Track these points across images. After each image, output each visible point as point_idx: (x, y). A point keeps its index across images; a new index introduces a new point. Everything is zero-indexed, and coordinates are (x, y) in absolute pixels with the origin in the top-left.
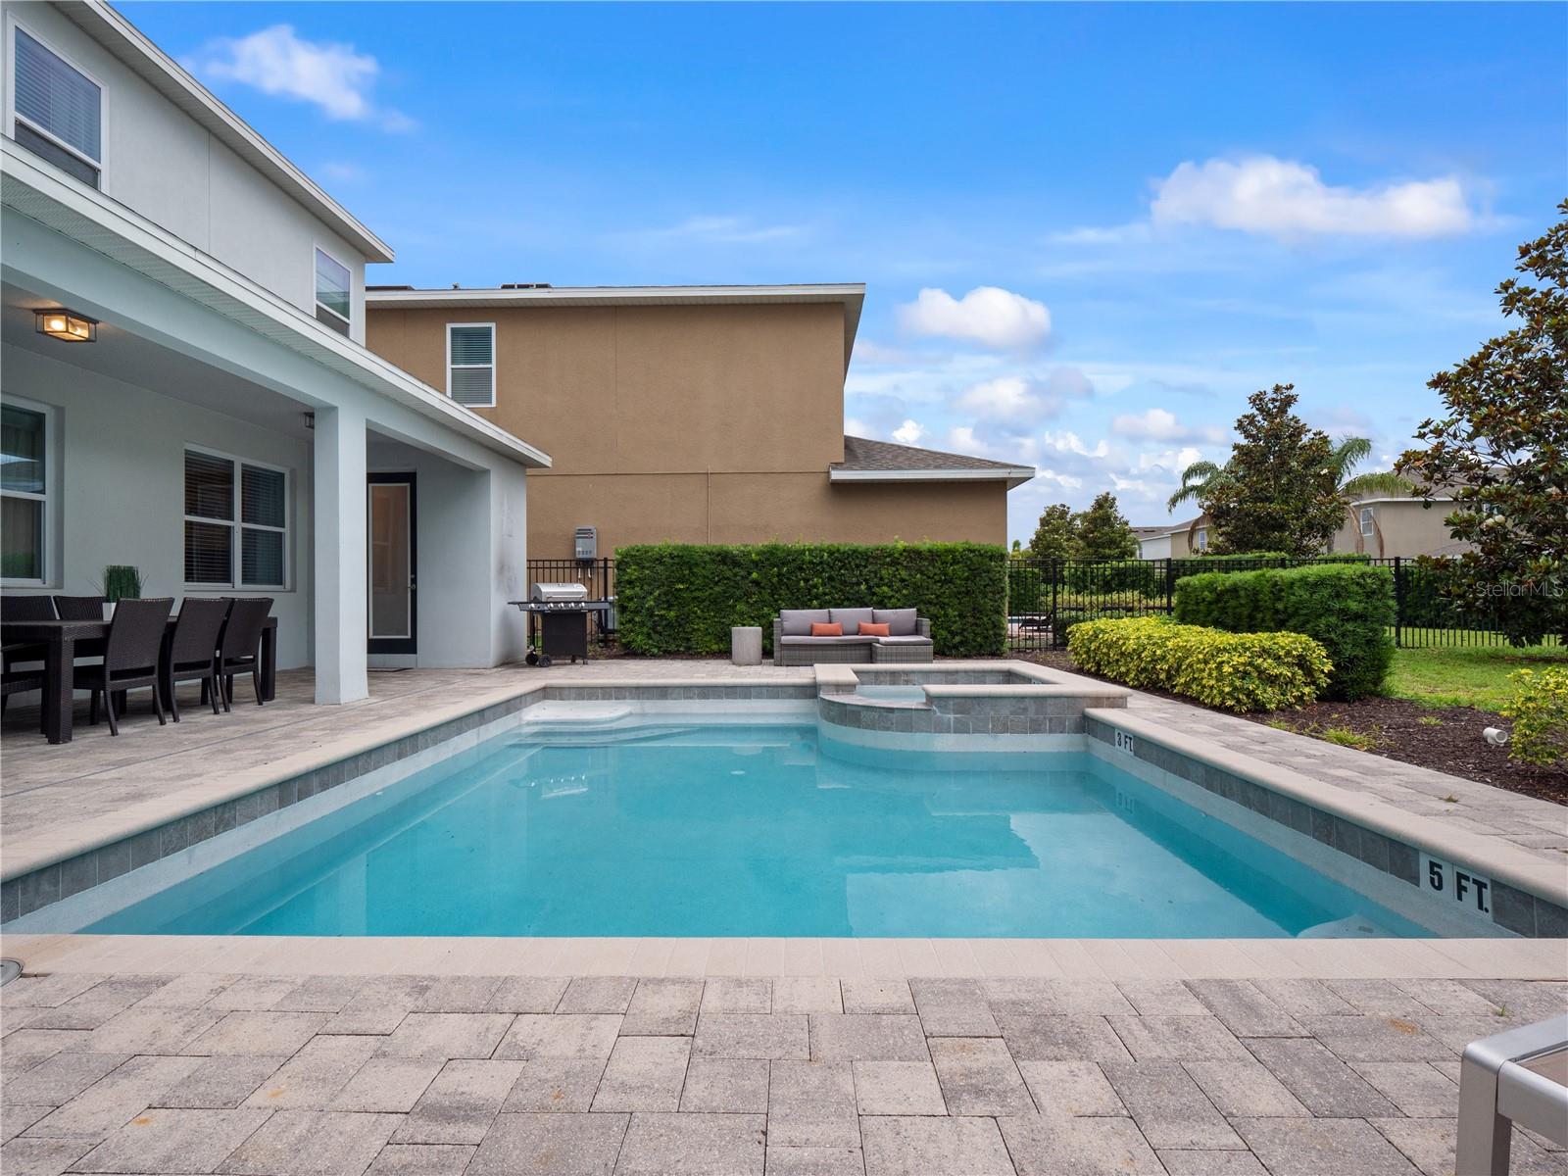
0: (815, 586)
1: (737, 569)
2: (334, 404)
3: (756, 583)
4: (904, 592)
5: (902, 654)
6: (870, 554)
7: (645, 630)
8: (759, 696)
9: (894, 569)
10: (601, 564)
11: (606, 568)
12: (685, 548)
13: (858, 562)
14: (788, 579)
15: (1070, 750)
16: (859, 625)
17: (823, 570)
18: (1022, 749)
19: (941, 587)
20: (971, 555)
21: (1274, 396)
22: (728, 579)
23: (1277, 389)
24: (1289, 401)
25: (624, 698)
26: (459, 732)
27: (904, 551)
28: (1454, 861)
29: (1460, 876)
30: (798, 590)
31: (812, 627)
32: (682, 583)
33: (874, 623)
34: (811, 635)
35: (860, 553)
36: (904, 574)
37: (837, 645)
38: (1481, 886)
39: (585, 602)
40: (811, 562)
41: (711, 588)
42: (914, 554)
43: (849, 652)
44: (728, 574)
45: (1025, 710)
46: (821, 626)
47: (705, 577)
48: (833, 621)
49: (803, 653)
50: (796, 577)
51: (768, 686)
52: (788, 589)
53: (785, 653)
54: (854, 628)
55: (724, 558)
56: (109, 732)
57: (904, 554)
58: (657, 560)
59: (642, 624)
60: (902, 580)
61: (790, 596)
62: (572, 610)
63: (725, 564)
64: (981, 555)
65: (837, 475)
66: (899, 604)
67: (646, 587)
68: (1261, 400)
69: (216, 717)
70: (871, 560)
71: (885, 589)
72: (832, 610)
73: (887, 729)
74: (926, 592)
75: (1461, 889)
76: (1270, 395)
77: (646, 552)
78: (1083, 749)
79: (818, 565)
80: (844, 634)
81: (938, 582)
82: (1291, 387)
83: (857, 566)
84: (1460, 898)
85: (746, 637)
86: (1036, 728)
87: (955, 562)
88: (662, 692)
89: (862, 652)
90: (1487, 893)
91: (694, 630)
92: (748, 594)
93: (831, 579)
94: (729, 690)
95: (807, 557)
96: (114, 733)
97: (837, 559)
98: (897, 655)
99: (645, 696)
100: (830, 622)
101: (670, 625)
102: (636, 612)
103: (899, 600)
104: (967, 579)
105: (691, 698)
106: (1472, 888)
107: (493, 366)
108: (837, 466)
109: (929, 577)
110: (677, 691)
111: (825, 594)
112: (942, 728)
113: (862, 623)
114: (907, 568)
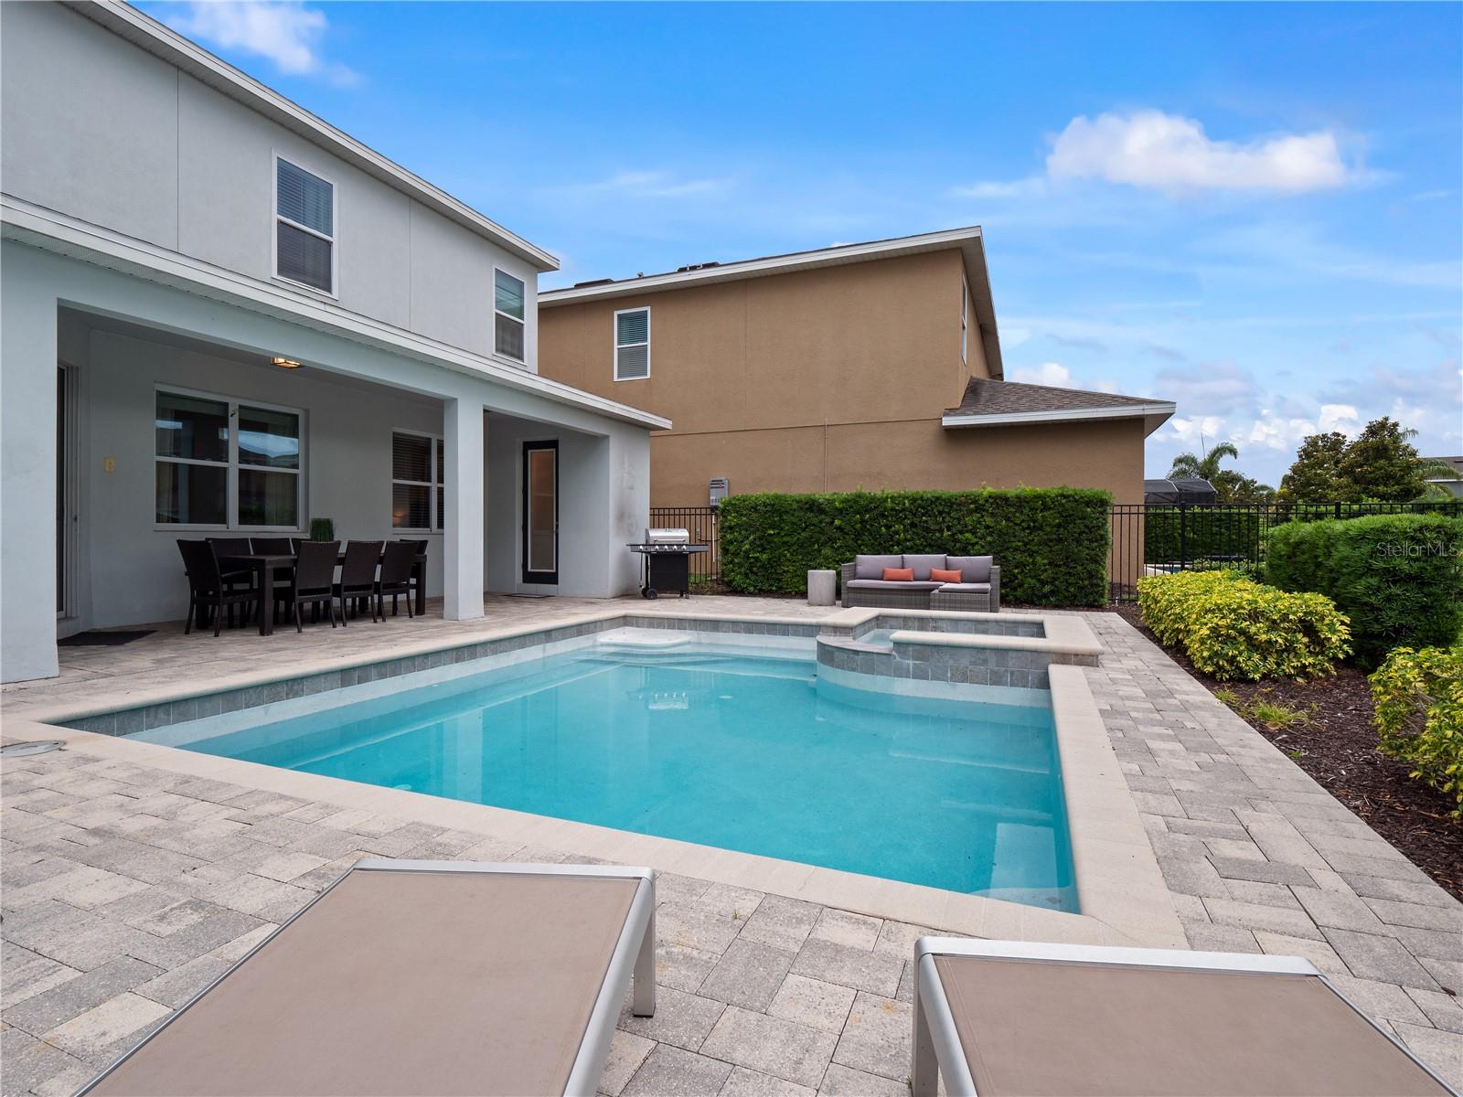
0: (897, 533)
1: (823, 517)
2: (455, 397)
3: (839, 528)
4: (989, 539)
5: (955, 602)
6: (953, 500)
7: (743, 570)
8: (796, 634)
9: (979, 515)
12: (777, 497)
13: (941, 509)
14: (871, 525)
16: (929, 571)
17: (906, 518)
18: (982, 700)
19: (1030, 534)
20: (1063, 501)
22: (814, 525)
25: (685, 629)
26: (522, 646)
27: (990, 497)
30: (881, 535)
31: (884, 572)
32: (773, 529)
33: (947, 570)
34: (882, 579)
35: (944, 500)
36: (989, 520)
37: (901, 590)
39: (686, 545)
40: (892, 509)
41: (800, 534)
42: (1000, 501)
43: (913, 597)
44: (815, 520)
45: (985, 661)
46: (891, 571)
47: (793, 523)
48: (906, 566)
49: (869, 596)
50: (879, 523)
51: (803, 625)
52: (871, 535)
53: (851, 595)
54: (925, 573)
55: (811, 506)
56: (297, 631)
57: (990, 500)
58: (752, 507)
59: (740, 565)
60: (987, 527)
62: (674, 552)
63: (812, 511)
64: (1076, 501)
65: (948, 421)
66: (983, 551)
67: (743, 532)
69: (375, 625)
70: (955, 506)
71: (968, 535)
72: (904, 555)
73: (854, 670)
74: (1013, 539)
77: (745, 501)
79: (901, 512)
80: (915, 580)
81: (1027, 528)
83: (940, 513)
85: (821, 579)
86: (996, 680)
87: (1045, 508)
88: (715, 625)
91: (784, 572)
92: (832, 540)
93: (913, 525)
94: (770, 627)
95: (889, 504)
96: (300, 631)
97: (920, 506)
98: (950, 601)
99: (702, 627)
100: (902, 567)
101: (763, 566)
102: (736, 554)
103: (983, 547)
104: (1059, 526)
105: (738, 632)
107: (648, 343)
108: (951, 412)
109: (1016, 524)
110: (726, 625)
111: (907, 540)
112: (901, 673)
113: (933, 570)
114: (992, 515)
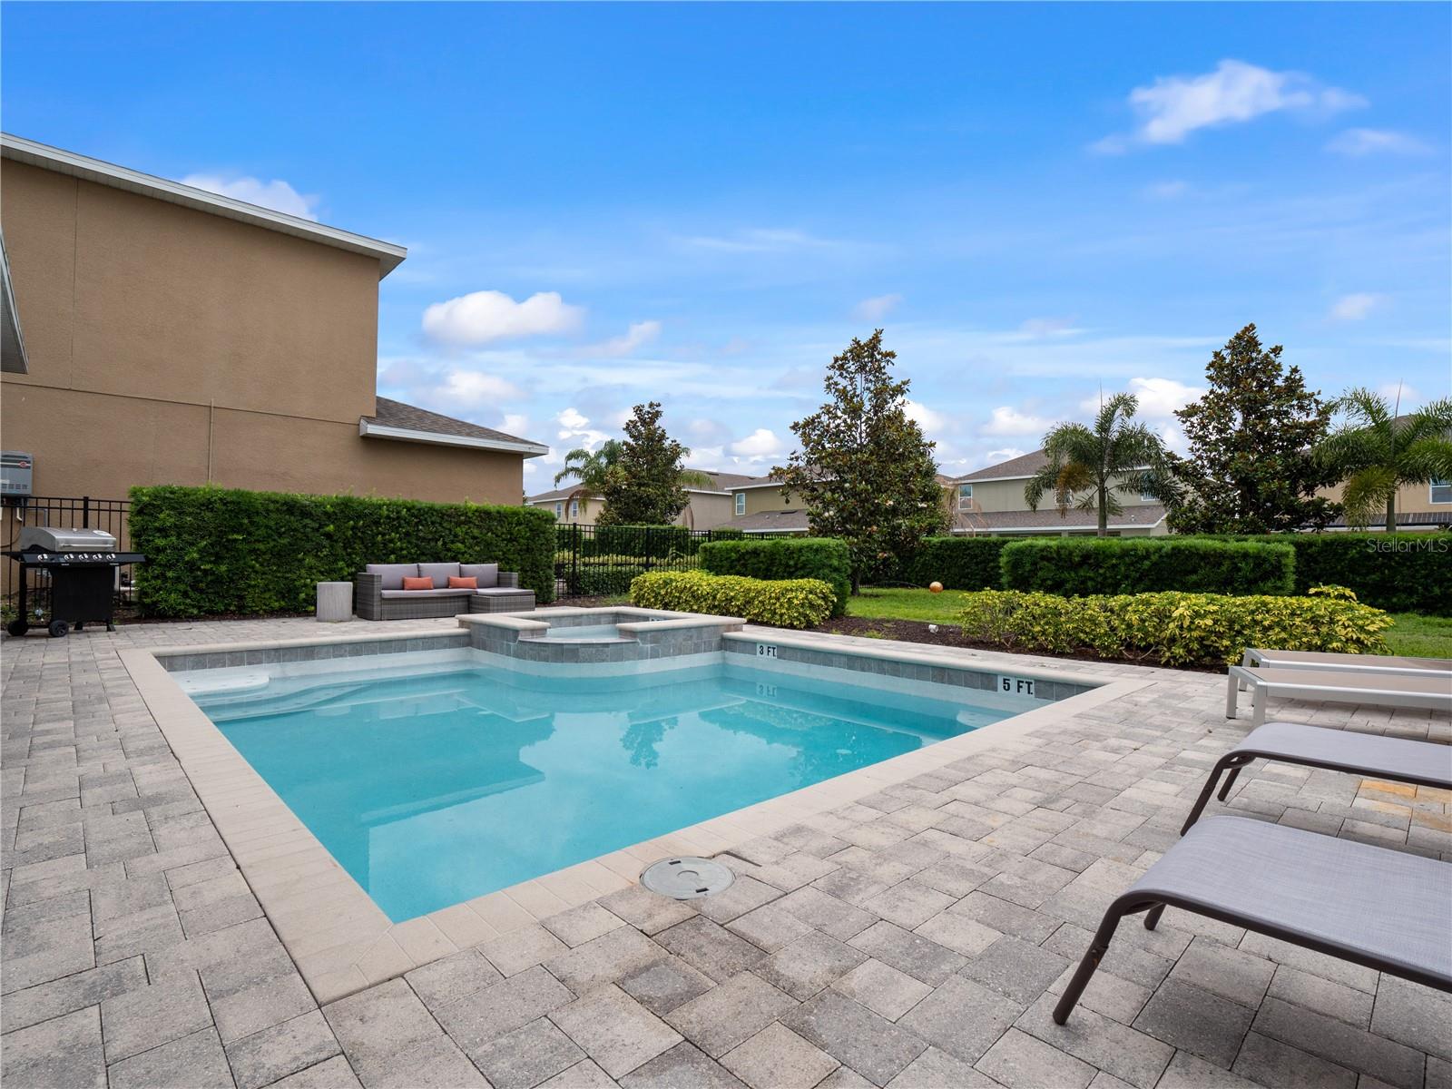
0: (391, 541)
1: (307, 521)
3: (328, 536)
4: (477, 548)
5: (510, 604)
6: (444, 511)
7: (181, 587)
9: (467, 527)
10: (80, 504)
11: (86, 509)
12: (238, 493)
13: (433, 519)
14: (363, 533)
15: (716, 663)
16: (449, 578)
17: (400, 526)
18: (688, 666)
19: (507, 545)
20: (532, 518)
21: (649, 410)
22: (295, 530)
23: (651, 405)
24: (657, 414)
25: (260, 662)
27: (476, 511)
28: (1015, 676)
29: (1019, 682)
30: (373, 544)
31: (403, 581)
32: (238, 533)
33: (462, 576)
34: (403, 589)
35: (434, 510)
36: (476, 532)
37: (437, 598)
38: (1029, 683)
39: (115, 554)
40: (388, 517)
41: (274, 540)
42: (485, 515)
43: (448, 604)
44: (295, 525)
45: (691, 637)
46: (413, 580)
47: (267, 527)
48: (423, 574)
49: (403, 607)
50: (372, 531)
52: (363, 543)
53: (386, 607)
54: (443, 581)
55: (291, 507)
57: (477, 514)
58: (203, 505)
59: (178, 579)
60: (474, 538)
61: (364, 550)
63: (292, 514)
64: (539, 518)
65: (373, 429)
66: (471, 559)
67: (185, 536)
68: (641, 410)
70: (445, 517)
71: (460, 545)
73: (603, 661)
74: (495, 549)
75: (1019, 687)
76: (647, 409)
77: (186, 495)
78: (720, 661)
79: (394, 520)
80: (435, 588)
81: (505, 540)
82: (659, 405)
83: (433, 523)
84: (1019, 691)
85: (336, 594)
87: (519, 524)
88: (309, 652)
89: (460, 603)
90: (1032, 686)
91: (249, 586)
92: (319, 547)
93: (407, 534)
94: (384, 644)
95: (385, 511)
97: (413, 515)
98: (506, 604)
99: (287, 657)
100: (419, 576)
101: (218, 580)
102: (169, 566)
103: (471, 556)
104: (528, 539)
105: (341, 656)
106: (1025, 686)
108: (370, 420)
109: (497, 536)
110: (325, 649)
111: (402, 549)
112: (642, 656)
113: (451, 577)
114: (478, 527)
